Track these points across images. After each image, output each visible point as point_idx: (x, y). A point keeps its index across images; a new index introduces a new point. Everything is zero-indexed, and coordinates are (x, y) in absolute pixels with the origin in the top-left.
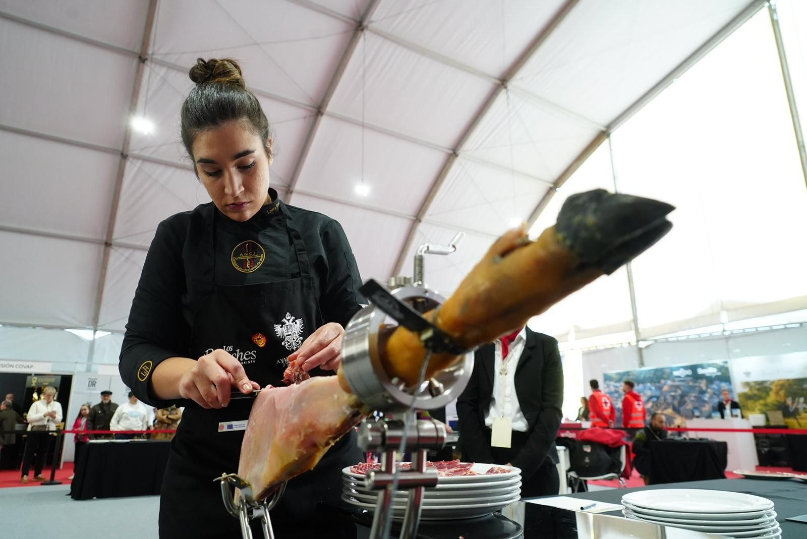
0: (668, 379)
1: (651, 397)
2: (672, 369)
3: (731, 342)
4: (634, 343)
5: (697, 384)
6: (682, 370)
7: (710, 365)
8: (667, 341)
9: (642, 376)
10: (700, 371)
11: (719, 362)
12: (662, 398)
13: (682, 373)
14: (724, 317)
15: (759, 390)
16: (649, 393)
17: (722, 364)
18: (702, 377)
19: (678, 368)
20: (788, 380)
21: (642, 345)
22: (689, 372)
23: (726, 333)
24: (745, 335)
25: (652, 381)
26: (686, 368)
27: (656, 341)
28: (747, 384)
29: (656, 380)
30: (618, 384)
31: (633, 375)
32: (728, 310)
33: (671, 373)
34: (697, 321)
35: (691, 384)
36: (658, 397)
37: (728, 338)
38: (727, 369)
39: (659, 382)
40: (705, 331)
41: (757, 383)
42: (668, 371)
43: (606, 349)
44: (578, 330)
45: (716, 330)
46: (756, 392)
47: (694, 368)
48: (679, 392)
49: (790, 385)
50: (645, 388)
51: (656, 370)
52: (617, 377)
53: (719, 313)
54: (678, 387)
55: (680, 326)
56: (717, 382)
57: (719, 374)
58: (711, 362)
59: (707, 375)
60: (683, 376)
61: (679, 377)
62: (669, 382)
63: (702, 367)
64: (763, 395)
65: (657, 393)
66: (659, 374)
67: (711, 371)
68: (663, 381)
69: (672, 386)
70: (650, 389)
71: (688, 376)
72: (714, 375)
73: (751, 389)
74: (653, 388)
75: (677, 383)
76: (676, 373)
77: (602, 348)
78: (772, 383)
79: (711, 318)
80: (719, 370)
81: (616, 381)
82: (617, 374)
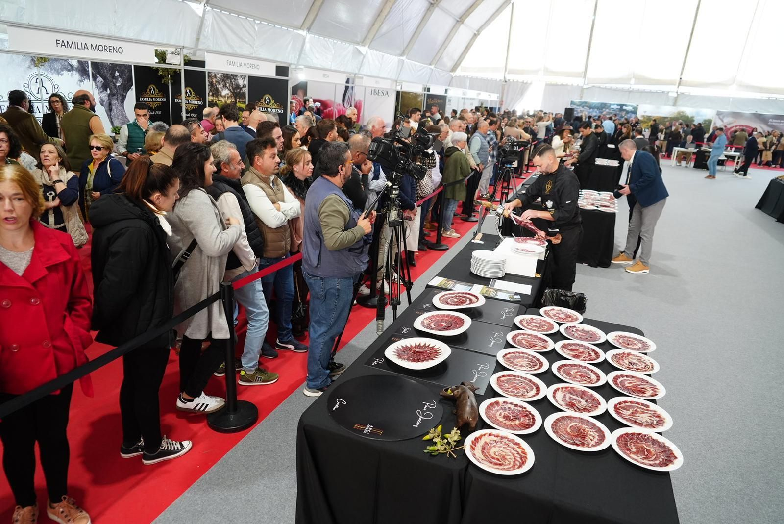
0: (607, 108)
2: (611, 105)
4: (582, 84)
5: (621, 113)
7: (629, 106)
8: (600, 87)
9: (594, 105)
10: (624, 108)
11: (635, 105)
13: (615, 107)
14: (633, 81)
15: (647, 119)
17: (635, 106)
18: (625, 110)
19: (614, 105)
20: (660, 117)
21: (586, 86)
22: (619, 107)
23: (631, 90)
24: (638, 91)
25: (598, 108)
26: (618, 105)
27: (595, 86)
28: (643, 116)
29: (600, 108)
31: (589, 104)
33: (610, 106)
34: (621, 80)
35: (618, 112)
37: (631, 92)
38: (637, 109)
39: (602, 109)
40: (620, 86)
41: (648, 116)
42: (608, 105)
43: (562, 85)
44: (546, 70)
45: (626, 87)
46: (645, 120)
47: (622, 106)
49: (660, 119)
50: (593, 112)
51: (602, 104)
52: (579, 104)
53: (630, 79)
55: (611, 81)
56: (631, 114)
57: (633, 110)
58: (630, 104)
59: (627, 110)
60: (615, 108)
61: (613, 108)
62: (607, 110)
63: (626, 106)
64: (648, 121)
66: (603, 106)
67: (629, 108)
68: (604, 109)
70: (596, 112)
71: (617, 109)
72: (630, 110)
73: (644, 118)
74: (598, 112)
75: (611, 111)
76: (612, 107)
77: (559, 84)
79: (626, 80)
80: (633, 109)
81: (578, 106)
82: (579, 102)
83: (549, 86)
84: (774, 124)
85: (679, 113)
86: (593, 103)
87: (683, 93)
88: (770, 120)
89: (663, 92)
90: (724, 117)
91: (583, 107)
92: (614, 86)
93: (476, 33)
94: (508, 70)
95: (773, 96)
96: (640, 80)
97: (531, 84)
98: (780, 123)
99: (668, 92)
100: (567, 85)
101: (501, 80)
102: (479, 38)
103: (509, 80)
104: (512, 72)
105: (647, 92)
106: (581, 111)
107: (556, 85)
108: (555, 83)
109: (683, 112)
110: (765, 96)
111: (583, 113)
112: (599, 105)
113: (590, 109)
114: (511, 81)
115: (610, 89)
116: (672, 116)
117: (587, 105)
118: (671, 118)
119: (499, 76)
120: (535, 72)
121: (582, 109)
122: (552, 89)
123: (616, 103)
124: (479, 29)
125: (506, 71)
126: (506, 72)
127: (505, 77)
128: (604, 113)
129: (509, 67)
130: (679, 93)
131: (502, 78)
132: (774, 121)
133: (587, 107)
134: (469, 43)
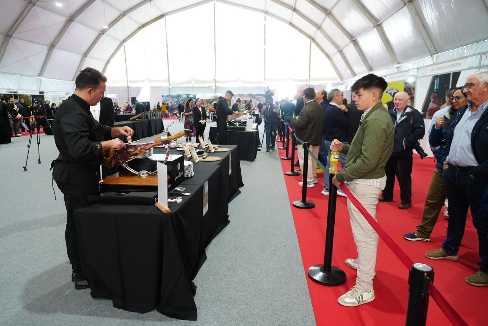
0: (181, 97)
1: (176, 102)
2: (182, 95)
3: (194, 89)
4: (168, 86)
6: (185, 95)
7: (191, 95)
8: (178, 87)
10: (189, 96)
11: (194, 94)
12: (179, 102)
13: (185, 96)
14: (193, 82)
16: (175, 101)
19: (184, 95)
20: (207, 99)
21: (170, 87)
22: (186, 96)
23: (193, 87)
24: (197, 87)
25: (176, 98)
26: (186, 95)
27: (175, 86)
30: (166, 98)
32: (194, 81)
33: (182, 96)
34: (187, 82)
35: (187, 99)
36: (178, 102)
37: (193, 88)
38: (195, 96)
40: (188, 85)
42: (181, 95)
43: (159, 87)
44: (149, 80)
45: (190, 85)
47: (188, 95)
48: (183, 101)
50: (174, 99)
51: (178, 95)
52: (166, 96)
53: (192, 81)
54: (183, 99)
55: (182, 83)
59: (191, 97)
62: (181, 98)
63: (190, 95)
65: (178, 101)
66: (178, 96)
68: (179, 98)
69: (182, 99)
71: (186, 97)
76: (183, 96)
77: (157, 86)
78: (204, 100)
79: (190, 82)
80: (194, 96)
81: (166, 97)
82: (166, 95)
83: (152, 88)
84: (258, 98)
85: (215, 97)
86: (174, 95)
87: (218, 87)
88: (256, 96)
89: (209, 87)
90: (236, 97)
91: (169, 98)
92: (185, 85)
93: (107, 62)
94: (128, 81)
95: (258, 85)
96: (197, 81)
97: (142, 87)
98: (260, 97)
99: (211, 87)
100: (161, 87)
101: (126, 87)
102: (109, 65)
103: (130, 86)
104: (131, 82)
105: (201, 87)
106: (168, 100)
107: (155, 87)
108: (155, 86)
109: (217, 96)
110: (254, 85)
111: (170, 100)
112: (176, 96)
113: (172, 98)
114: (131, 87)
115: (183, 87)
116: (213, 98)
117: (170, 96)
118: (212, 99)
119: (125, 85)
120: (143, 81)
121: (168, 99)
122: (154, 89)
123: (185, 94)
124: (109, 60)
125: (127, 81)
126: (128, 83)
127: (128, 85)
128: (180, 100)
129: (129, 80)
130: (216, 87)
131: (127, 86)
132: (258, 97)
133: (171, 97)
134: (104, 68)
